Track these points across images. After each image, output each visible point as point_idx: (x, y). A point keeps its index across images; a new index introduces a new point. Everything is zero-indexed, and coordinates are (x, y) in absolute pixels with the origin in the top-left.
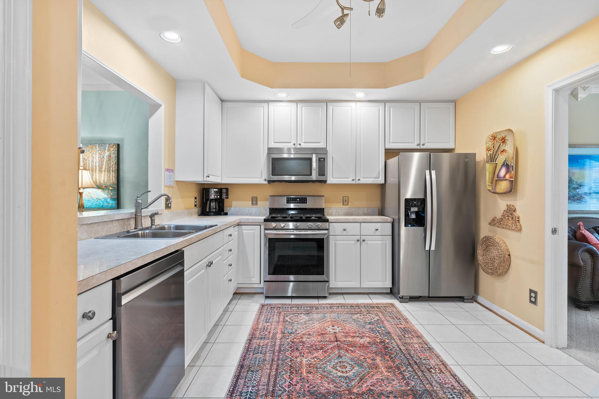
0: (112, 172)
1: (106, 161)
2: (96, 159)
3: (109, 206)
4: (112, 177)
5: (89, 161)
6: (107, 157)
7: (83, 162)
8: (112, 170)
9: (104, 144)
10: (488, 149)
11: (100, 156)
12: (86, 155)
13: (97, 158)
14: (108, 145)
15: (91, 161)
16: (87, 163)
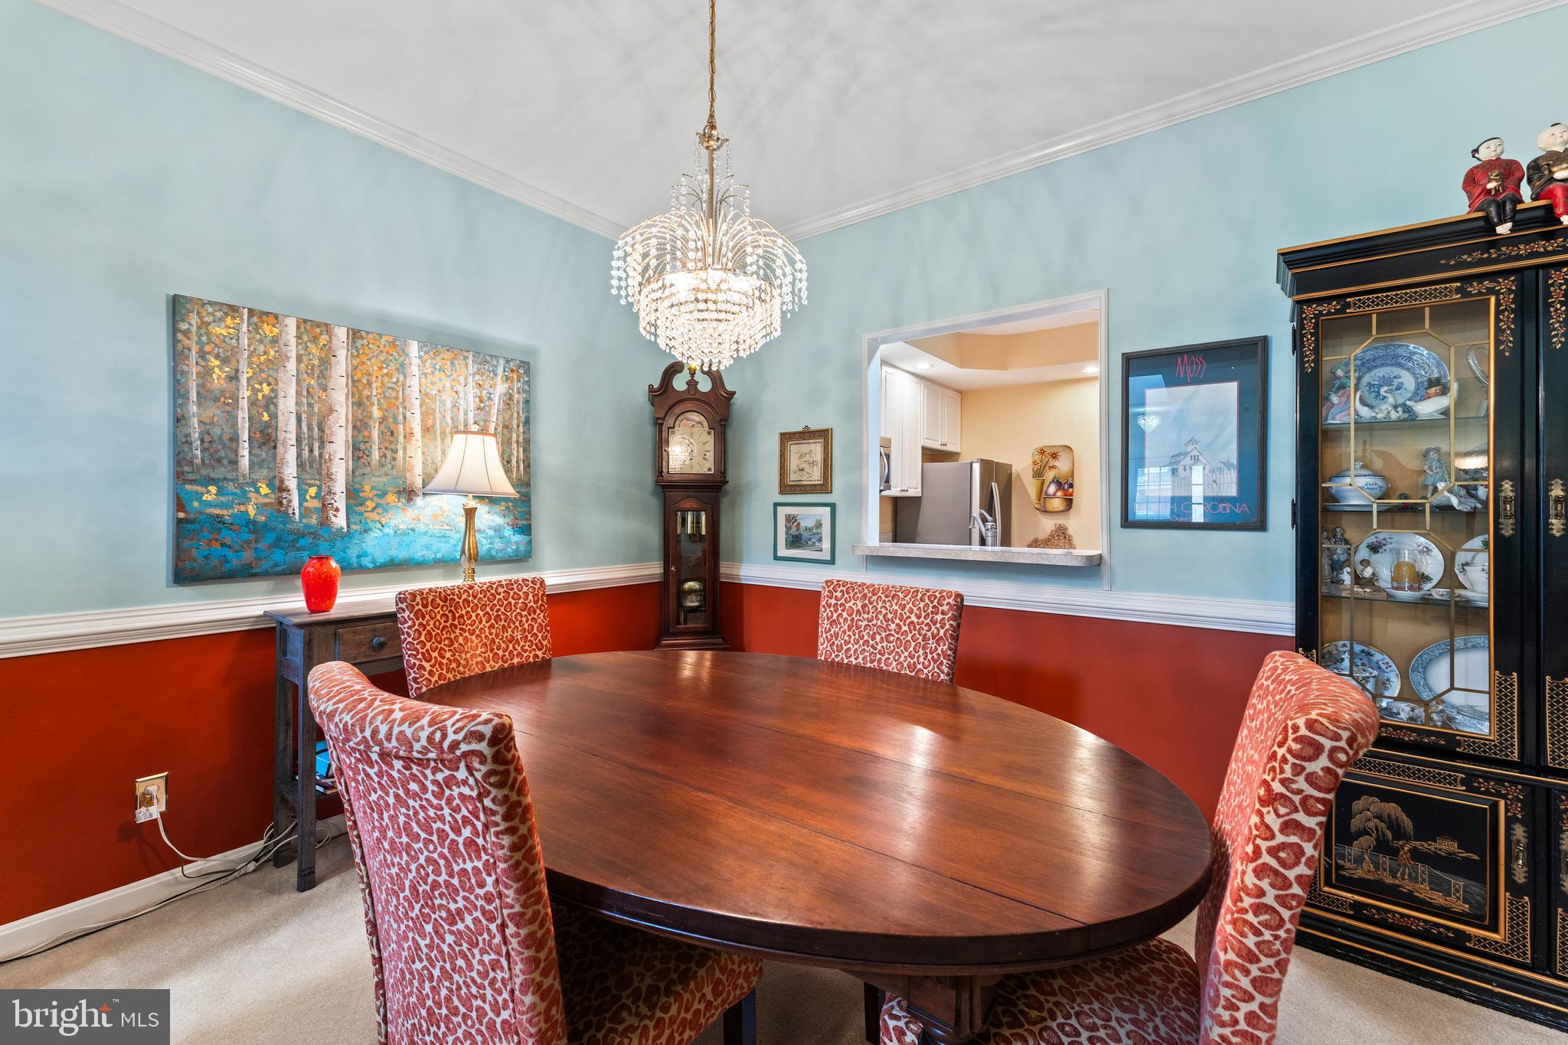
0: (518, 447)
1: (498, 411)
2: (466, 399)
3: (509, 550)
4: (517, 462)
5: (443, 402)
6: (500, 397)
7: (421, 406)
8: (517, 442)
9: (491, 356)
10: (1035, 463)
11: (478, 392)
12: (433, 383)
13: (471, 398)
14: (502, 362)
15: (449, 405)
16: (434, 410)
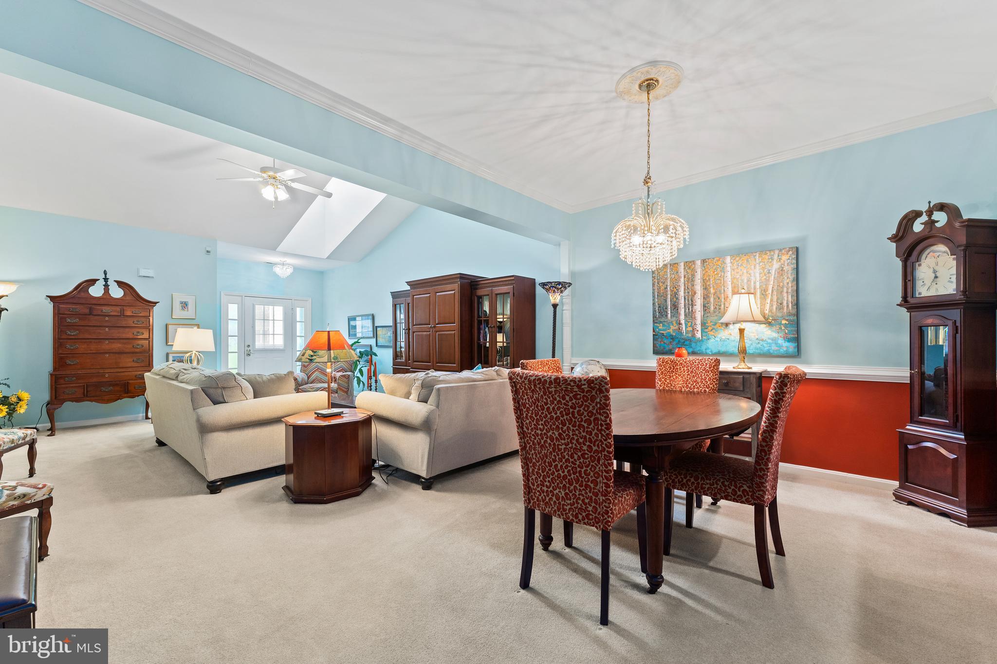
0: (787, 295)
1: (774, 278)
2: (755, 276)
3: (781, 350)
4: (787, 303)
5: (742, 281)
6: (775, 271)
7: (732, 284)
8: (787, 292)
9: (770, 251)
11: (762, 271)
12: (737, 273)
13: (758, 275)
14: (777, 252)
15: (745, 281)
16: (738, 285)
